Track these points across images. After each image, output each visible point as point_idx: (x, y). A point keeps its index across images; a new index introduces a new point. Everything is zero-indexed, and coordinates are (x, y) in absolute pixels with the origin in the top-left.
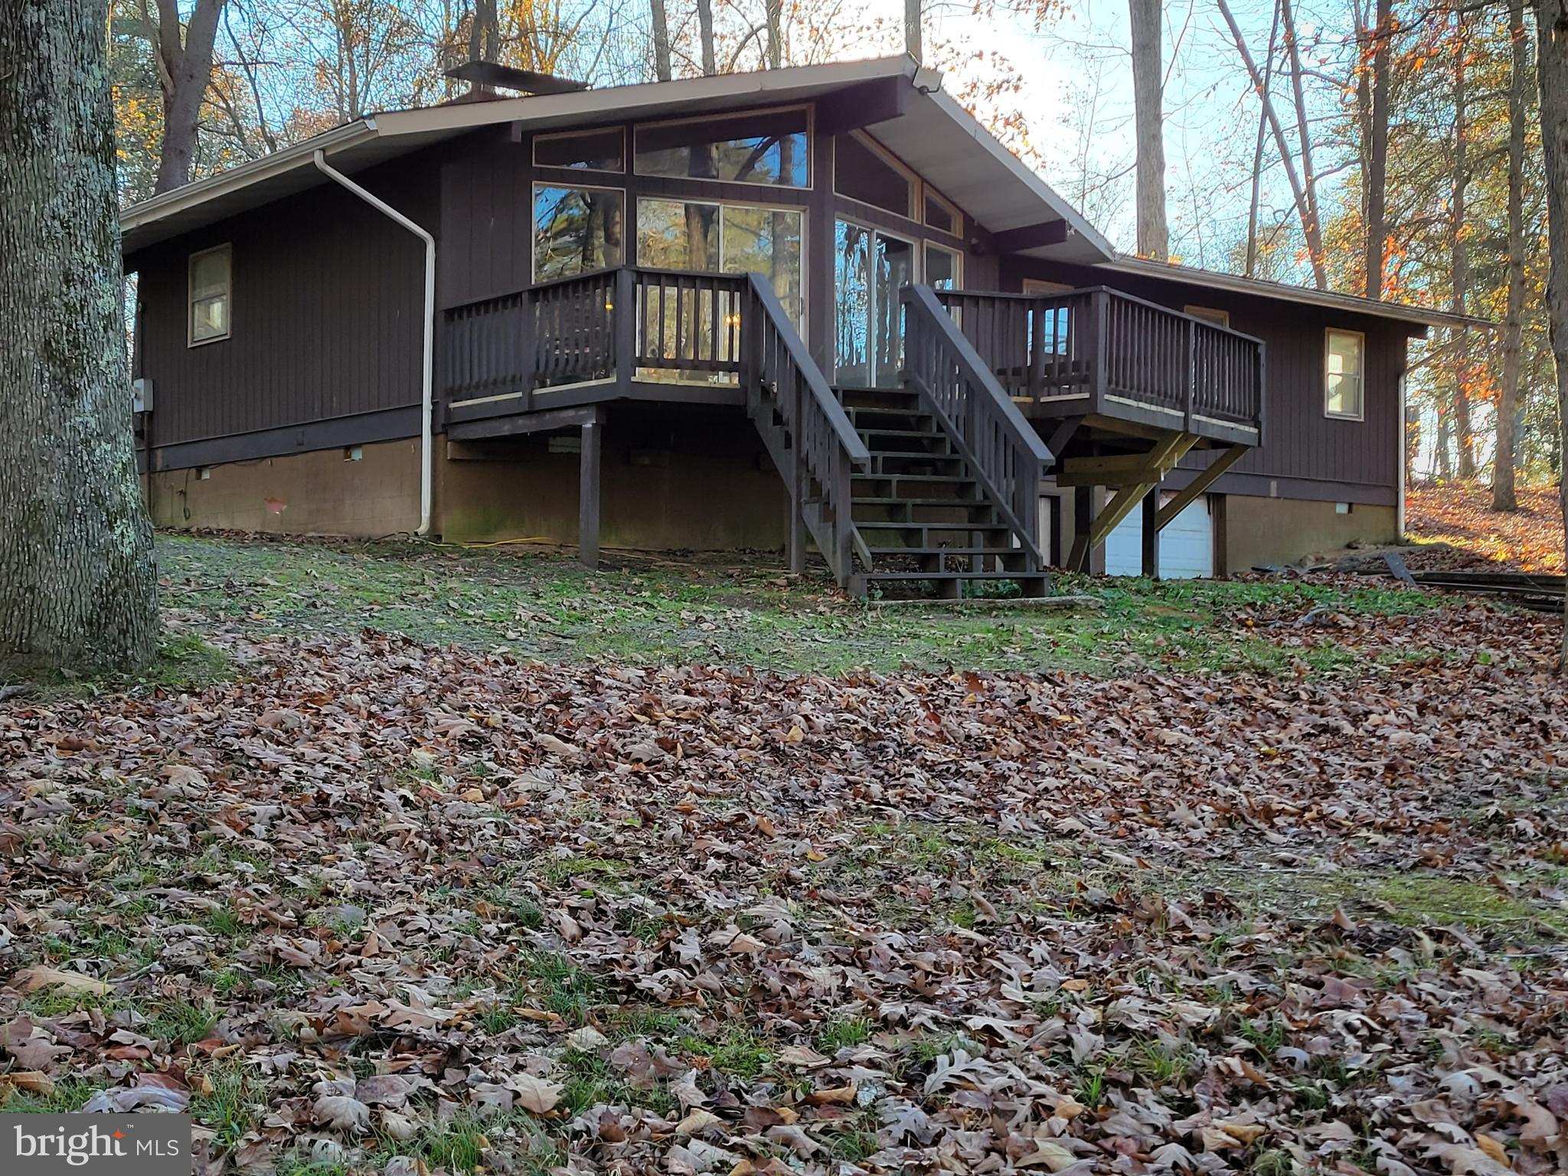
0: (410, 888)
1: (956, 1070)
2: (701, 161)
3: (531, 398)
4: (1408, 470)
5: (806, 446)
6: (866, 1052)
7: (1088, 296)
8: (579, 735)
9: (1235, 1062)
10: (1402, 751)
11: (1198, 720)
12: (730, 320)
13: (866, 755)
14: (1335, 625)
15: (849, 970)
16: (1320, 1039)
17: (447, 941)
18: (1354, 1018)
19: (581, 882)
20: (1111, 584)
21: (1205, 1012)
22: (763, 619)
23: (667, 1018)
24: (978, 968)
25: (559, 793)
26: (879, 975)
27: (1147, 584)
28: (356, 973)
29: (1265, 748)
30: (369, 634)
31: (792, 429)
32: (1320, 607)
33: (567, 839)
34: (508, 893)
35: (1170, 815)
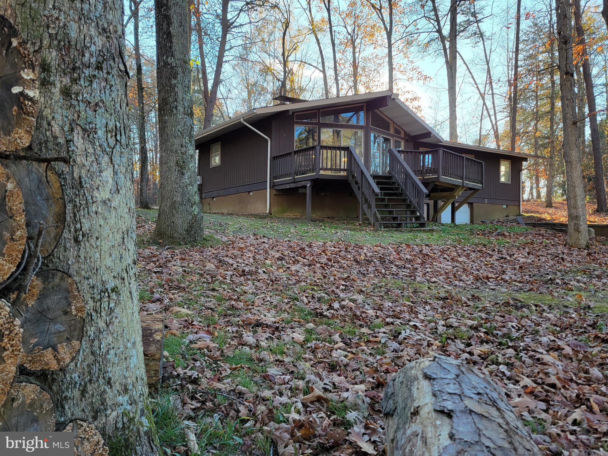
0: (265, 291)
1: (407, 334)
2: (337, 119)
3: (294, 179)
4: (522, 197)
5: (364, 189)
6: (383, 330)
7: (437, 150)
8: (307, 257)
9: (482, 334)
10: (524, 263)
11: (468, 256)
12: (344, 160)
13: (381, 263)
14: (504, 235)
15: (378, 311)
16: (504, 329)
17: (275, 303)
18: (514, 324)
19: (308, 291)
20: (443, 225)
21: (473, 322)
22: (353, 233)
23: (330, 321)
24: (411, 311)
25: (302, 271)
26: (386, 313)
27: (453, 225)
28: (252, 310)
29: (486, 263)
30: (255, 235)
31: (360, 185)
32: (499, 231)
33: (304, 281)
34: (290, 293)
35: (461, 278)
